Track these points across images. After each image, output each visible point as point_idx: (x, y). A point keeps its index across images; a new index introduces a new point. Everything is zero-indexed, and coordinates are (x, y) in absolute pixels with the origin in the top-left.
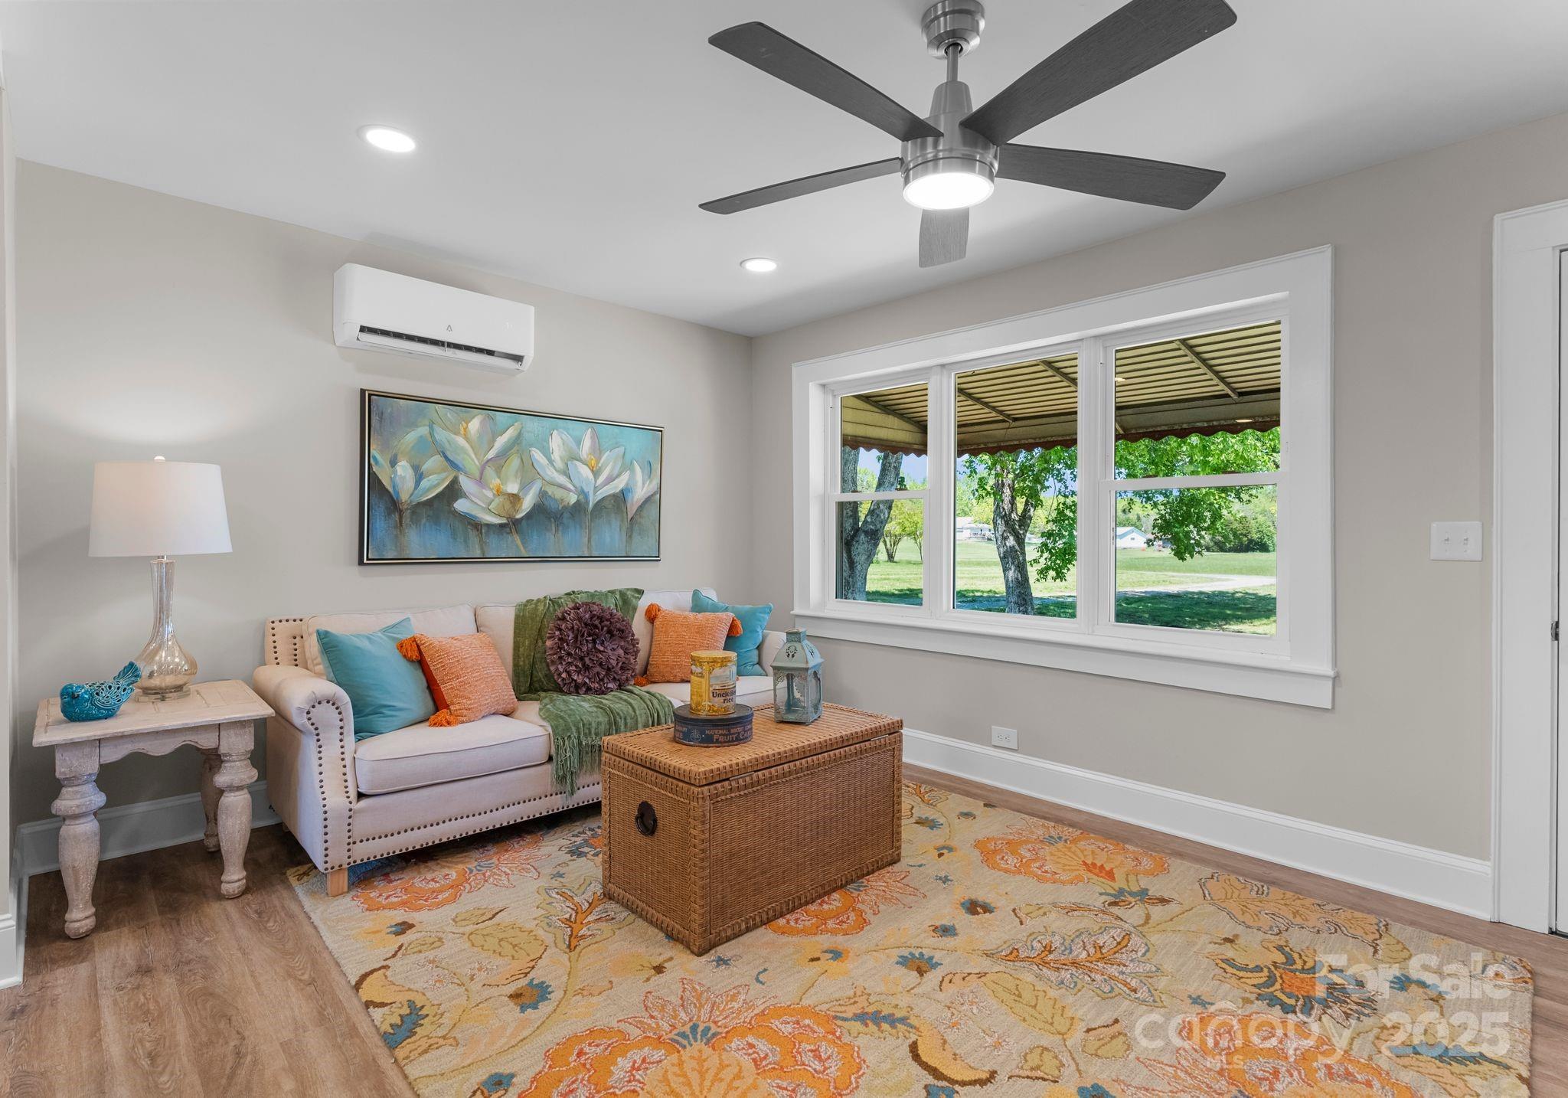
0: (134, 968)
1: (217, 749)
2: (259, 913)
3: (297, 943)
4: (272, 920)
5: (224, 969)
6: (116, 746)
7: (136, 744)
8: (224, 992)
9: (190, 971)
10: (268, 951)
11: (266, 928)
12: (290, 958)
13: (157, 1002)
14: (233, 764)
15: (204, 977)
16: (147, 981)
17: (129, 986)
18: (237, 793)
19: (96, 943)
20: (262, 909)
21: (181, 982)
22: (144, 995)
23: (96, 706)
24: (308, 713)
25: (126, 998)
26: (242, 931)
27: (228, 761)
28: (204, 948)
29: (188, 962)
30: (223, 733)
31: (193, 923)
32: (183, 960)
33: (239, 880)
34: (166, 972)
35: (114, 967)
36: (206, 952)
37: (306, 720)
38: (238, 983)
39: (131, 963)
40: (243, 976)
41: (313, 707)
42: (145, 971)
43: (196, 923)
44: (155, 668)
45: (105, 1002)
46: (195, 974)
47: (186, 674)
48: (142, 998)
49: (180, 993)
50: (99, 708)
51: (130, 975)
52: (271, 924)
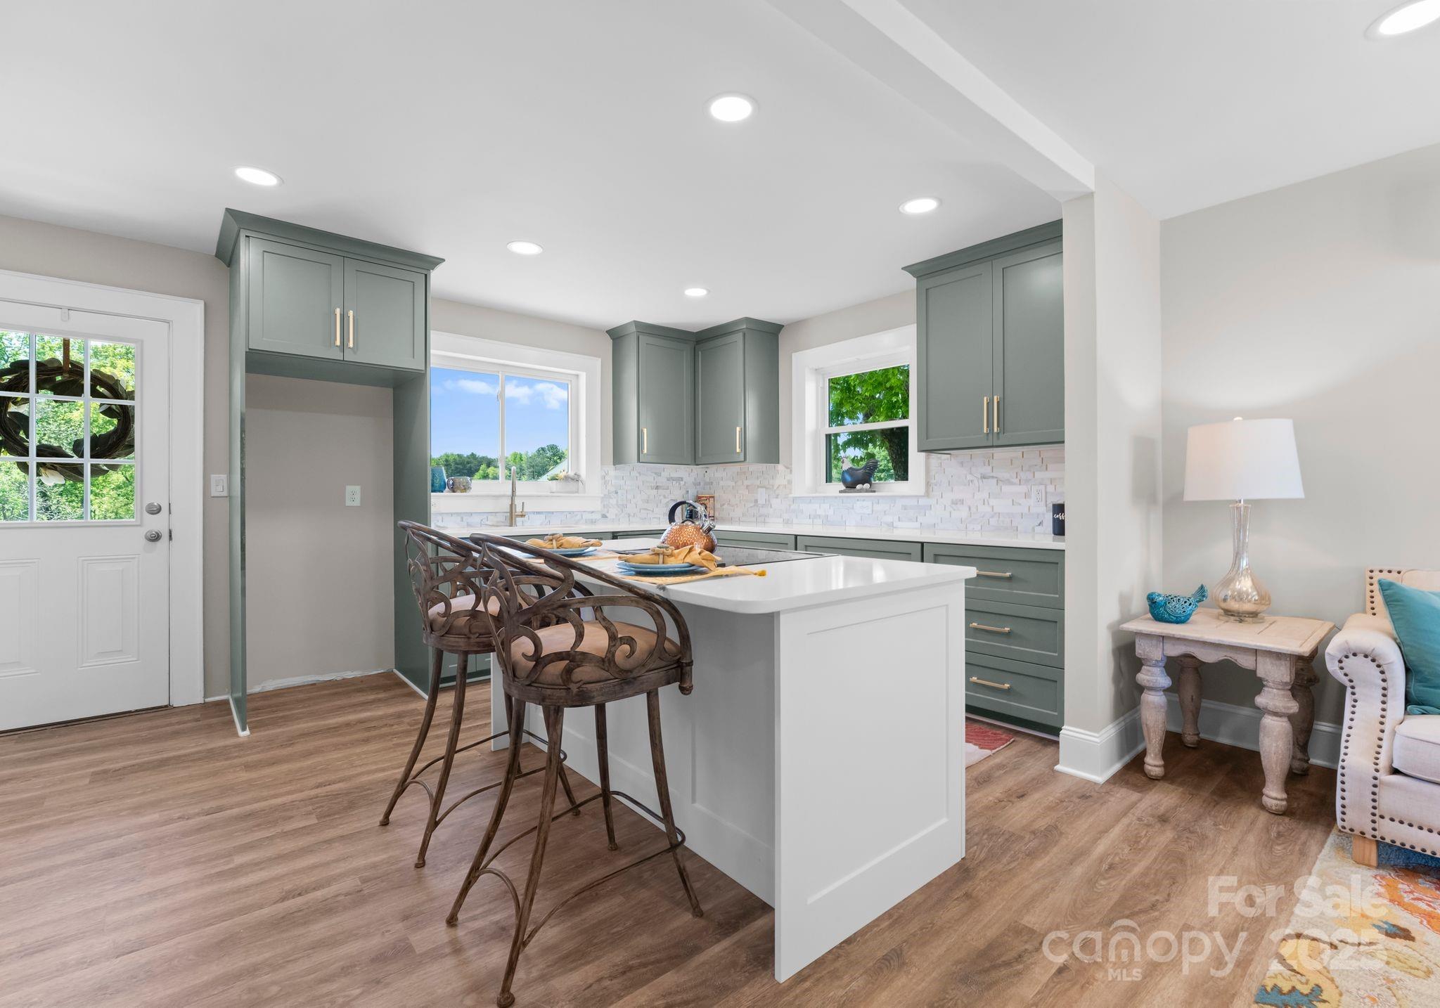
0: (1160, 814)
1: (1254, 672)
2: (1279, 835)
3: (1282, 874)
4: (1283, 846)
5: (1208, 852)
6: (1174, 645)
7: (1188, 648)
8: (1191, 866)
9: (1187, 838)
10: (1253, 864)
11: (1271, 848)
12: (1263, 880)
13: (1148, 841)
14: (1270, 689)
15: (1190, 848)
16: (1158, 826)
17: (1145, 822)
18: (1275, 718)
19: (1158, 786)
20: (1286, 834)
21: (1174, 841)
22: (1147, 832)
23: (1167, 612)
24: (1340, 661)
25: (1137, 827)
26: (1251, 838)
27: (1267, 687)
28: (1213, 831)
29: (1191, 832)
30: (1259, 658)
31: (1225, 811)
32: (1191, 829)
33: (1276, 799)
34: (1174, 828)
35: (1151, 806)
36: (1211, 835)
37: (1338, 668)
38: (1206, 867)
39: (1162, 809)
40: (1215, 866)
41: (1347, 657)
42: (1163, 819)
43: (1226, 813)
44: (1230, 593)
45: (1125, 821)
46: (1188, 842)
47: (1255, 603)
48: (1144, 832)
49: (1166, 846)
50: (1170, 615)
51: (1153, 816)
52: (1279, 848)
